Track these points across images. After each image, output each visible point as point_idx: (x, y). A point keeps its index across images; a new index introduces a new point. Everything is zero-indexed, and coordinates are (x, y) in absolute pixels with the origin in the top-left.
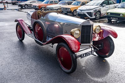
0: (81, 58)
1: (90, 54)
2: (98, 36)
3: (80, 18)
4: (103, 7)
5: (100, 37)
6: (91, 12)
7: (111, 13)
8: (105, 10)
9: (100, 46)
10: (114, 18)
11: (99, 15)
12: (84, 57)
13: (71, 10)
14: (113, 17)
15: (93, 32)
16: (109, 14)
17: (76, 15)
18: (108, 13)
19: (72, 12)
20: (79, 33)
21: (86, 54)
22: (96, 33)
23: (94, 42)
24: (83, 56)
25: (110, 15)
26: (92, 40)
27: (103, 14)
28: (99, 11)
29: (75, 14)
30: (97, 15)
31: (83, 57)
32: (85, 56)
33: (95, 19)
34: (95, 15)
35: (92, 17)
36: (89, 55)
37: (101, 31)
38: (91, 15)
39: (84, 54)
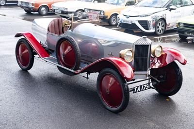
0: (134, 93)
1: (146, 87)
2: (159, 61)
3: (125, 32)
4: (170, 11)
5: (162, 63)
6: (146, 21)
7: (184, 24)
8: (174, 17)
9: (161, 77)
10: (190, 34)
11: (163, 26)
12: (138, 91)
13: (106, 15)
14: (189, 32)
15: (152, 55)
16: (182, 25)
17: (117, 24)
18: (179, 23)
19: (108, 18)
20: (131, 55)
21: (141, 86)
22: (155, 57)
23: (152, 70)
24: (137, 89)
25: (184, 27)
26: (149, 67)
27: (171, 25)
28: (163, 20)
29: (114, 23)
30: (158, 27)
31: (136, 92)
32: (139, 89)
33: (155, 34)
34: (155, 26)
35: (148, 29)
36: (145, 89)
37: (164, 53)
38: (147, 27)
39: (138, 87)
